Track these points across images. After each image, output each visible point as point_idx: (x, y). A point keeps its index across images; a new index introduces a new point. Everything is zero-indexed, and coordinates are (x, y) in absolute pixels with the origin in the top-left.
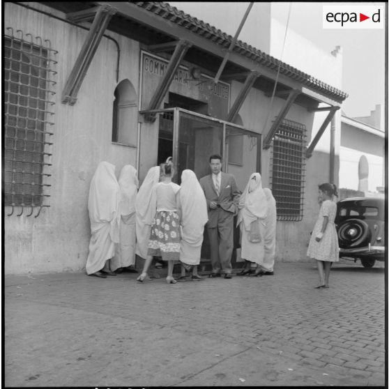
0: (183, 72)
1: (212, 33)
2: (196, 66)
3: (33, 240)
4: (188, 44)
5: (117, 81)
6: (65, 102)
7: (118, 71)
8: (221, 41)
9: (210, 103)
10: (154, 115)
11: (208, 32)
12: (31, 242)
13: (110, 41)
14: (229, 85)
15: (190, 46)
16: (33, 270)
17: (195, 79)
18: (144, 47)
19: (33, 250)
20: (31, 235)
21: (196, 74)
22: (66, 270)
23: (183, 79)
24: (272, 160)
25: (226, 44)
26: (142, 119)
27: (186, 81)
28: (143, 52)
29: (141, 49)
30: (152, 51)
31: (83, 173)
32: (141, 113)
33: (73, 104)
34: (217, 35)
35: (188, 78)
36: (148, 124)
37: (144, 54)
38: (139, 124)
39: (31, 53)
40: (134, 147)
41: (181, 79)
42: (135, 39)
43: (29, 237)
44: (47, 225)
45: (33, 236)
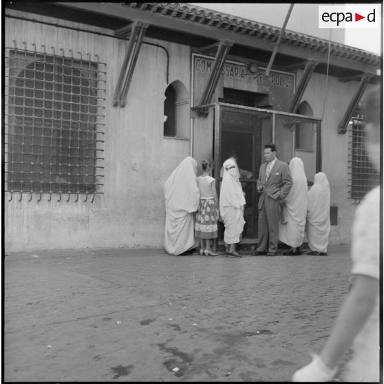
0: (239, 68)
1: (255, 30)
2: (253, 61)
3: (90, 222)
4: (228, 43)
5: (167, 82)
6: (116, 105)
7: (168, 74)
8: (267, 37)
9: (271, 93)
10: (207, 110)
11: (251, 30)
12: (88, 223)
13: (160, 48)
14: (294, 75)
15: (231, 45)
16: (91, 246)
17: (252, 73)
18: (195, 49)
19: (90, 229)
20: (88, 217)
21: (253, 69)
22: (122, 246)
23: (238, 75)
24: (351, 144)
25: (274, 39)
26: (194, 114)
27: (242, 76)
28: (193, 54)
29: (192, 52)
30: (203, 53)
31: (135, 164)
32: (193, 109)
33: (123, 106)
34: (262, 32)
35: (245, 72)
36: (202, 118)
37: (195, 56)
38: (192, 119)
39: (81, 67)
40: (187, 140)
41: (236, 74)
42: (186, 44)
43: (86, 219)
44: (103, 209)
45: (90, 217)
